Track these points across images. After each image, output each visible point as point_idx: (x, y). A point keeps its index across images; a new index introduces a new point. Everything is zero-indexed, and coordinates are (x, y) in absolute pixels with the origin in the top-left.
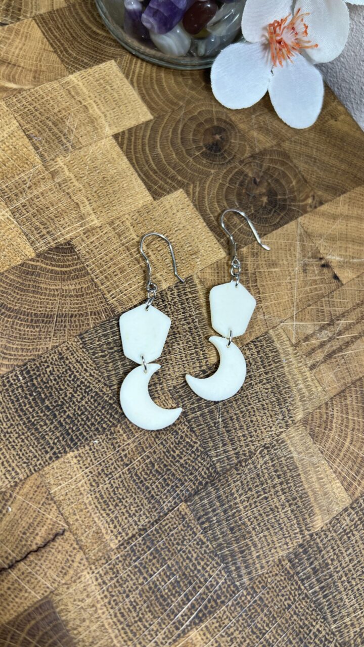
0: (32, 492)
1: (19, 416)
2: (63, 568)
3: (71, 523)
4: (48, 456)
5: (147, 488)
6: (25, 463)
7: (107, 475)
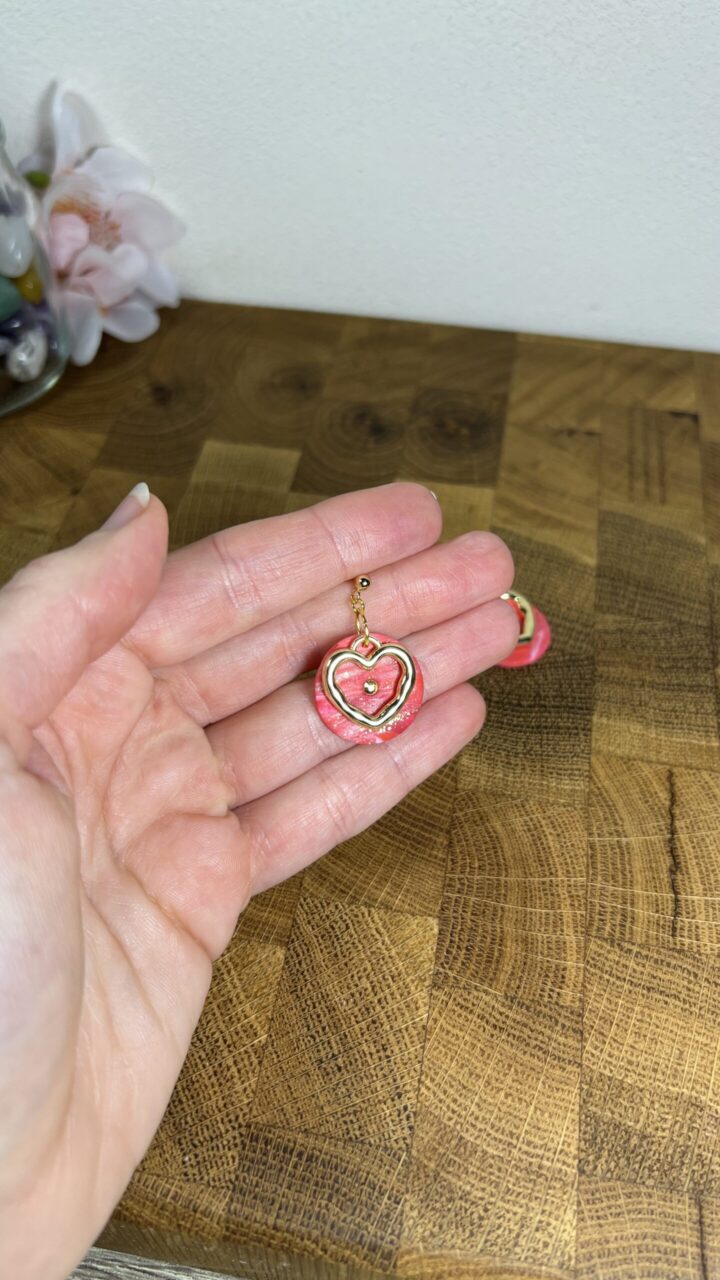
0: (608, 770)
1: (520, 732)
2: (708, 794)
3: (665, 760)
4: (582, 736)
5: (679, 685)
6: (572, 757)
7: (640, 705)
